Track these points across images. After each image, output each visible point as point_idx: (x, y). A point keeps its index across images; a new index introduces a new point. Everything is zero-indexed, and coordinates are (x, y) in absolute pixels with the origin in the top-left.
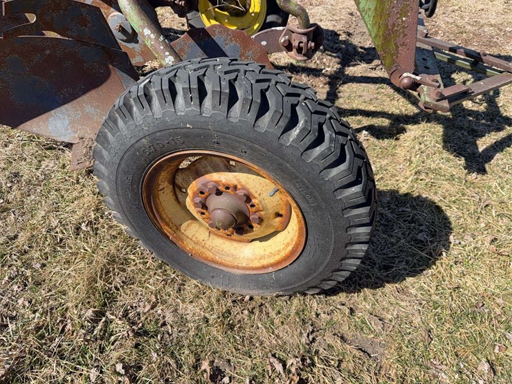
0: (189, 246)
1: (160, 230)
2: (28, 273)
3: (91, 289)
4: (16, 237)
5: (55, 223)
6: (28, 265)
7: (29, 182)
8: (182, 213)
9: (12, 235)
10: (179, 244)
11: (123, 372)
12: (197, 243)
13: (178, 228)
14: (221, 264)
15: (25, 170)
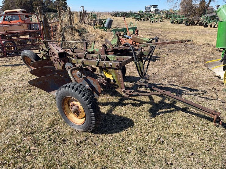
0: (69, 118)
1: (65, 113)
2: (40, 120)
3: (49, 124)
4: (41, 113)
5: (49, 112)
6: (41, 119)
7: (48, 104)
8: (70, 111)
9: (40, 113)
10: (68, 117)
11: (48, 136)
12: (71, 118)
13: (68, 114)
14: (73, 122)
15: (48, 102)
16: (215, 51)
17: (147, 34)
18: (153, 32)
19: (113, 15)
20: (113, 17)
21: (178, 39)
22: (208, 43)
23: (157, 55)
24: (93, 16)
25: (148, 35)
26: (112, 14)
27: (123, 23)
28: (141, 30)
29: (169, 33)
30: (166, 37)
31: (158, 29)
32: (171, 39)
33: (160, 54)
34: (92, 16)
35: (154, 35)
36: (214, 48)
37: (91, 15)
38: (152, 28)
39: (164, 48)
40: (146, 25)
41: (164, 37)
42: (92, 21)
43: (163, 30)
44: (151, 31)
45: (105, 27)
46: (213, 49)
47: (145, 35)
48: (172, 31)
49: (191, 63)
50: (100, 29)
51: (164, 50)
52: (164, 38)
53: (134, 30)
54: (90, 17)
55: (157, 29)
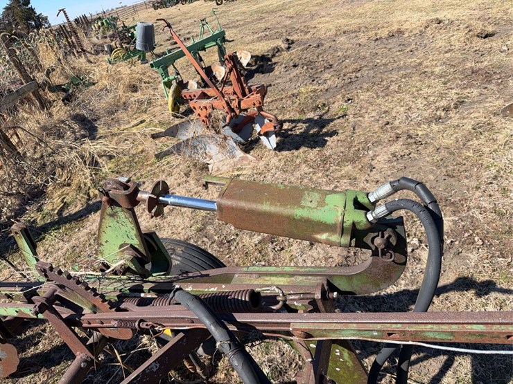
16: (476, 39)
17: (256, 36)
18: (268, 25)
19: (158, 6)
20: (159, 11)
21: (346, 28)
22: (438, 19)
23: (319, 112)
24: (105, 23)
25: (260, 39)
26: (153, 5)
27: (186, 20)
28: (237, 27)
29: (312, 16)
30: (312, 31)
31: (280, 13)
32: (328, 34)
33: (324, 105)
34: (103, 24)
35: (278, 34)
36: (470, 31)
37: (99, 23)
38: (263, 15)
39: (326, 75)
40: (245, 9)
41: (307, 33)
42: (106, 37)
43: (292, 11)
44: (263, 26)
45: (139, 51)
46: (468, 36)
47: (253, 41)
48: (316, 8)
49: (443, 114)
50: (126, 59)
51: (329, 82)
52: (308, 36)
53: (219, 42)
54: (99, 27)
55: (278, 15)
